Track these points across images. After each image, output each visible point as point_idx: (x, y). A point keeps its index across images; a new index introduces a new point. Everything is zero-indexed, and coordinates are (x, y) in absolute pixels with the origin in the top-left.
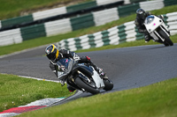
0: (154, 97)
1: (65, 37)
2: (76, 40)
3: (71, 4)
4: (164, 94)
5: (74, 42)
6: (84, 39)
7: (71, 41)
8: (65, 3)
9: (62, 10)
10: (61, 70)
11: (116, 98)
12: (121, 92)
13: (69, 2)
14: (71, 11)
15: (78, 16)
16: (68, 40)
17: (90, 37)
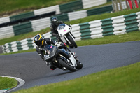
0: (79, 88)
1: (9, 40)
2: (17, 43)
3: (14, 14)
4: (87, 85)
5: (16, 45)
6: (24, 42)
7: (14, 44)
8: (9, 14)
9: (6, 19)
10: (47, 54)
11: (49, 89)
13: (12, 13)
14: (14, 19)
15: (19, 24)
16: (12, 43)
17: (28, 41)
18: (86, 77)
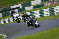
3: (2, 8)
5: (3, 21)
12: (18, 37)
15: (5, 12)
17: (8, 19)
18: (33, 34)
